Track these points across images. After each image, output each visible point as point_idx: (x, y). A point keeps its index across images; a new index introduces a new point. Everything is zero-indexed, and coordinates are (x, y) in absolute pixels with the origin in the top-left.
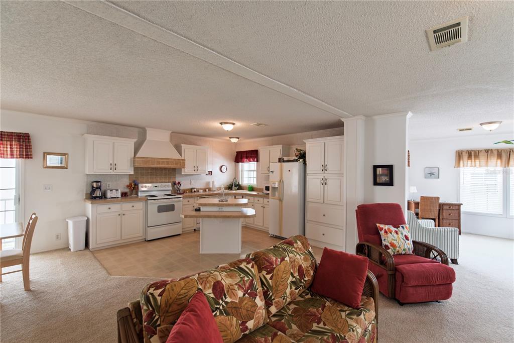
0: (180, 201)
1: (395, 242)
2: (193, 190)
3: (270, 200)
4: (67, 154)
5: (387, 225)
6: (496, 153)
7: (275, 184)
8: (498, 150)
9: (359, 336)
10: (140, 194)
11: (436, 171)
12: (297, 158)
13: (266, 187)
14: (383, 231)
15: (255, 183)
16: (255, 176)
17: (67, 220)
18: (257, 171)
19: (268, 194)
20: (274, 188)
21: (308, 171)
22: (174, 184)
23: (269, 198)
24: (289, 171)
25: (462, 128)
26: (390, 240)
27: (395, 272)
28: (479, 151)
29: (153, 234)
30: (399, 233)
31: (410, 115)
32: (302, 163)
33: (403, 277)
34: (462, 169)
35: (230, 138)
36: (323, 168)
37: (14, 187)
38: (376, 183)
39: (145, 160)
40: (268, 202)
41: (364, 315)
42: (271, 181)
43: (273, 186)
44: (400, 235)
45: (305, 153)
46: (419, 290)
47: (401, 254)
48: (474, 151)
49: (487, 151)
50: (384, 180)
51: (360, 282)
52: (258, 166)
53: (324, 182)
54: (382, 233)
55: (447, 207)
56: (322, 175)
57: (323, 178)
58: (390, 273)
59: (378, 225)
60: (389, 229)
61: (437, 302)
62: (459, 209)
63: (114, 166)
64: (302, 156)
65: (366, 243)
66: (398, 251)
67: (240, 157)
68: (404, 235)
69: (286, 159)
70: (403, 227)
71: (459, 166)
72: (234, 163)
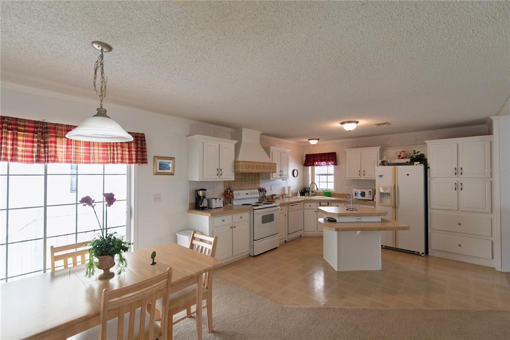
0: (278, 209)
2: (275, 197)
4: (174, 158)
7: (387, 189)
10: (235, 203)
15: (333, 188)
16: (333, 180)
17: (177, 234)
18: (336, 175)
21: (431, 175)
22: (261, 190)
24: (408, 175)
29: (260, 247)
32: (421, 166)
35: (309, 140)
36: (456, 172)
37: (126, 199)
39: (248, 164)
42: (379, 186)
43: (382, 191)
52: (337, 170)
53: (458, 187)
56: (455, 179)
57: (456, 182)
63: (219, 172)
67: (311, 160)
72: (302, 167)
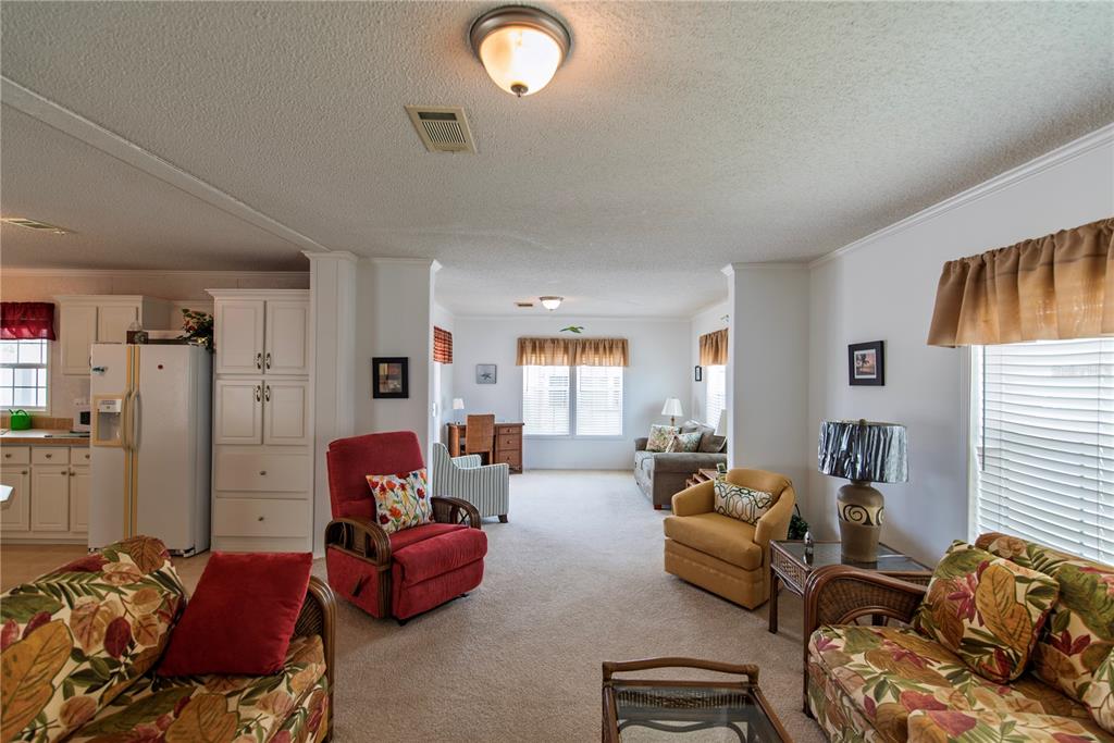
1: (398, 506)
3: (93, 450)
5: (387, 474)
6: (562, 344)
7: (114, 403)
8: (564, 340)
9: (265, 735)
11: (492, 371)
12: (188, 334)
13: (82, 414)
14: (378, 489)
15: (43, 403)
16: (43, 382)
18: (52, 367)
19: (87, 435)
20: (109, 418)
21: (219, 369)
23: (88, 447)
24: (160, 367)
25: (521, 302)
26: (389, 504)
27: (392, 565)
28: (545, 340)
30: (408, 487)
31: (436, 266)
32: (202, 349)
33: (403, 569)
34: (525, 367)
36: (260, 362)
38: (377, 394)
40: (88, 457)
41: (289, 680)
42: (96, 398)
43: (104, 409)
44: (409, 492)
45: (211, 323)
46: (432, 585)
47: (410, 527)
48: (539, 339)
49: (553, 341)
50: (392, 386)
51: (288, 610)
52: (52, 353)
53: (263, 395)
54: (376, 492)
55: (504, 431)
56: (257, 377)
57: (260, 384)
58: (382, 568)
59: (368, 477)
60: (389, 483)
61: (464, 596)
62: (520, 433)
64: (204, 329)
65: (345, 520)
66: (404, 523)
68: (416, 490)
69: (153, 334)
70: (415, 475)
71: (520, 362)
